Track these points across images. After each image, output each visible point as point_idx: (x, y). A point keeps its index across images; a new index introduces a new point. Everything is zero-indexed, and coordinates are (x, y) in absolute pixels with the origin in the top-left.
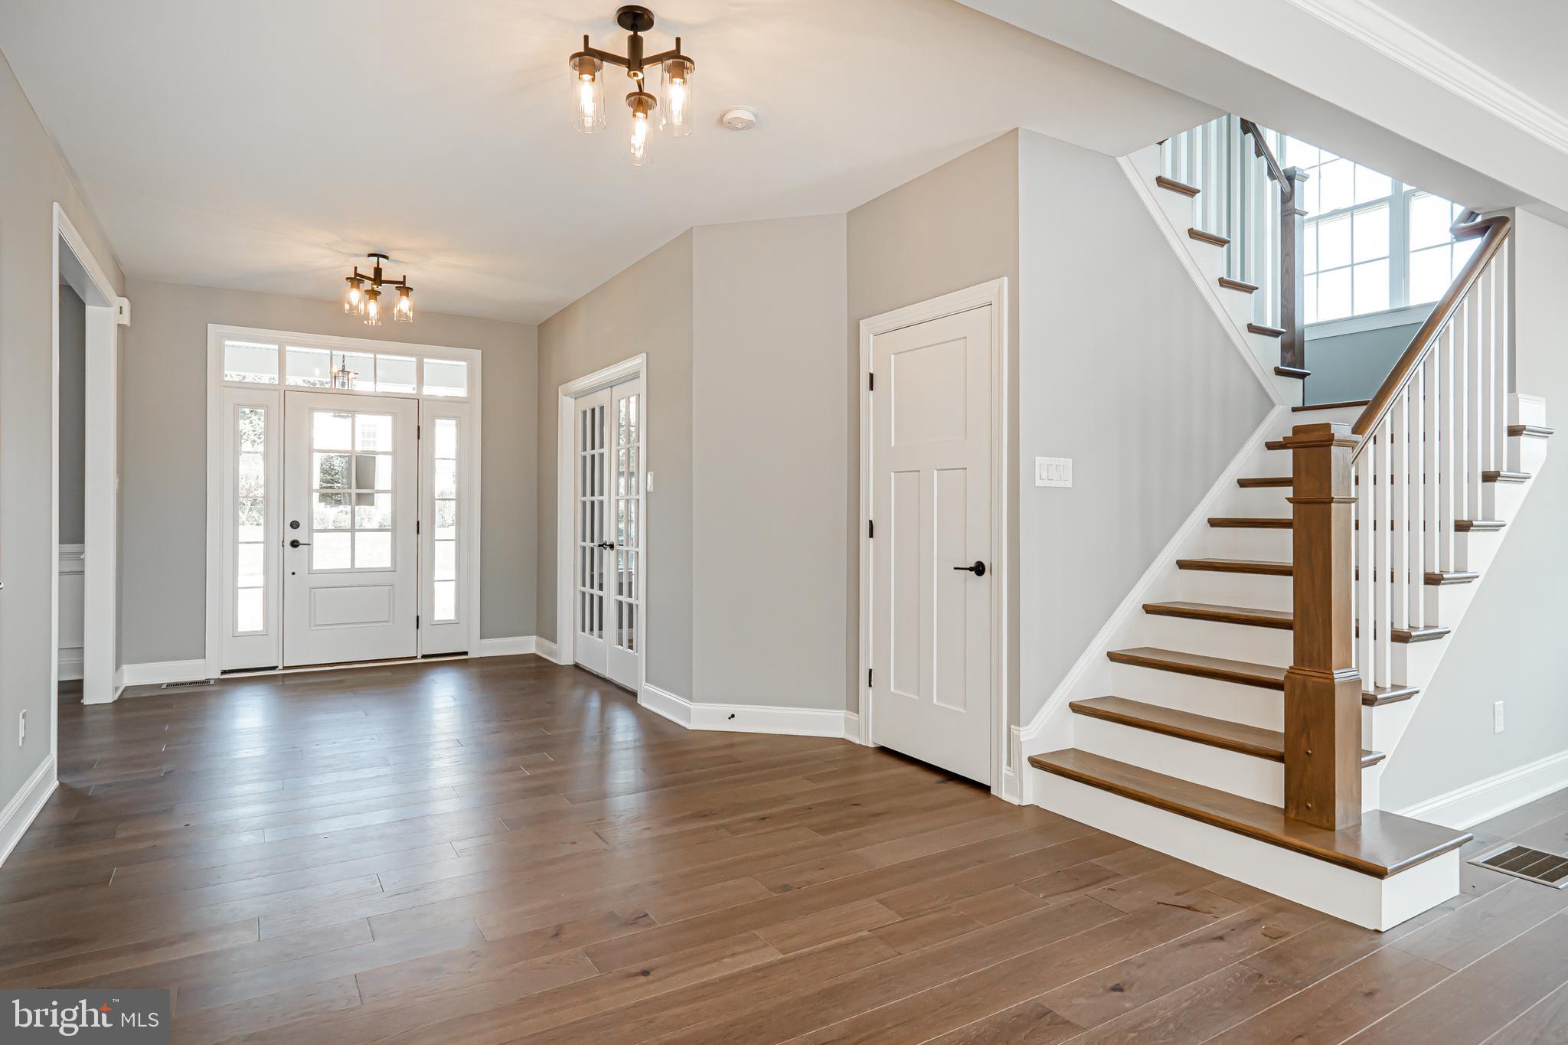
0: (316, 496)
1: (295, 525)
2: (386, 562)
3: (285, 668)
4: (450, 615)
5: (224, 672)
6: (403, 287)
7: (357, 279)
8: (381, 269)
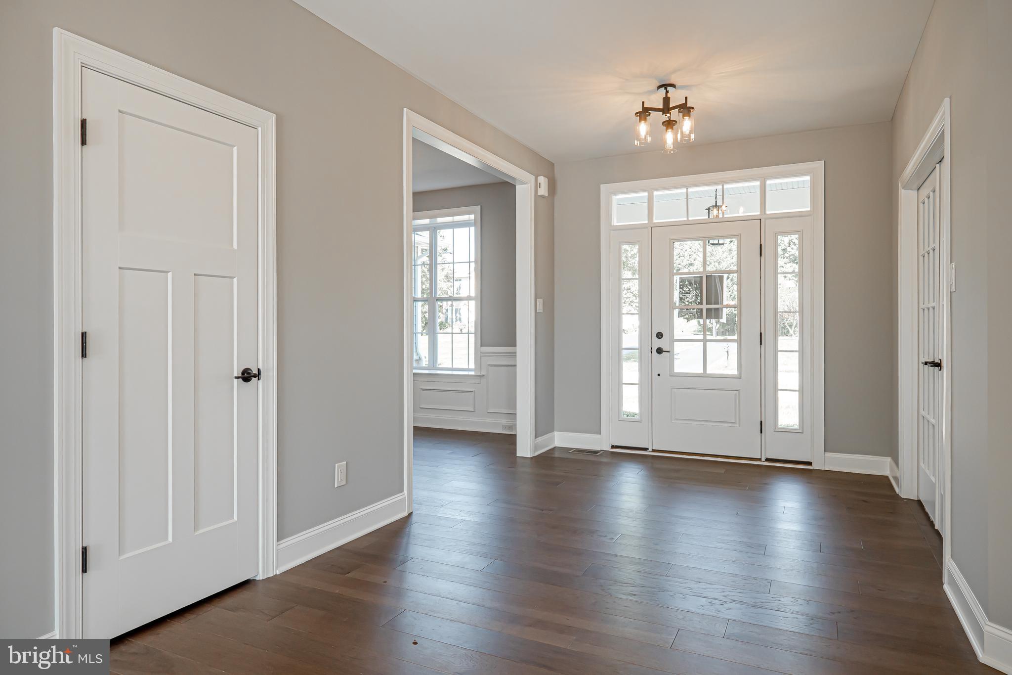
0: (676, 312)
2: (733, 370)
3: (654, 451)
5: (613, 447)
7: (644, 113)
8: (669, 98)
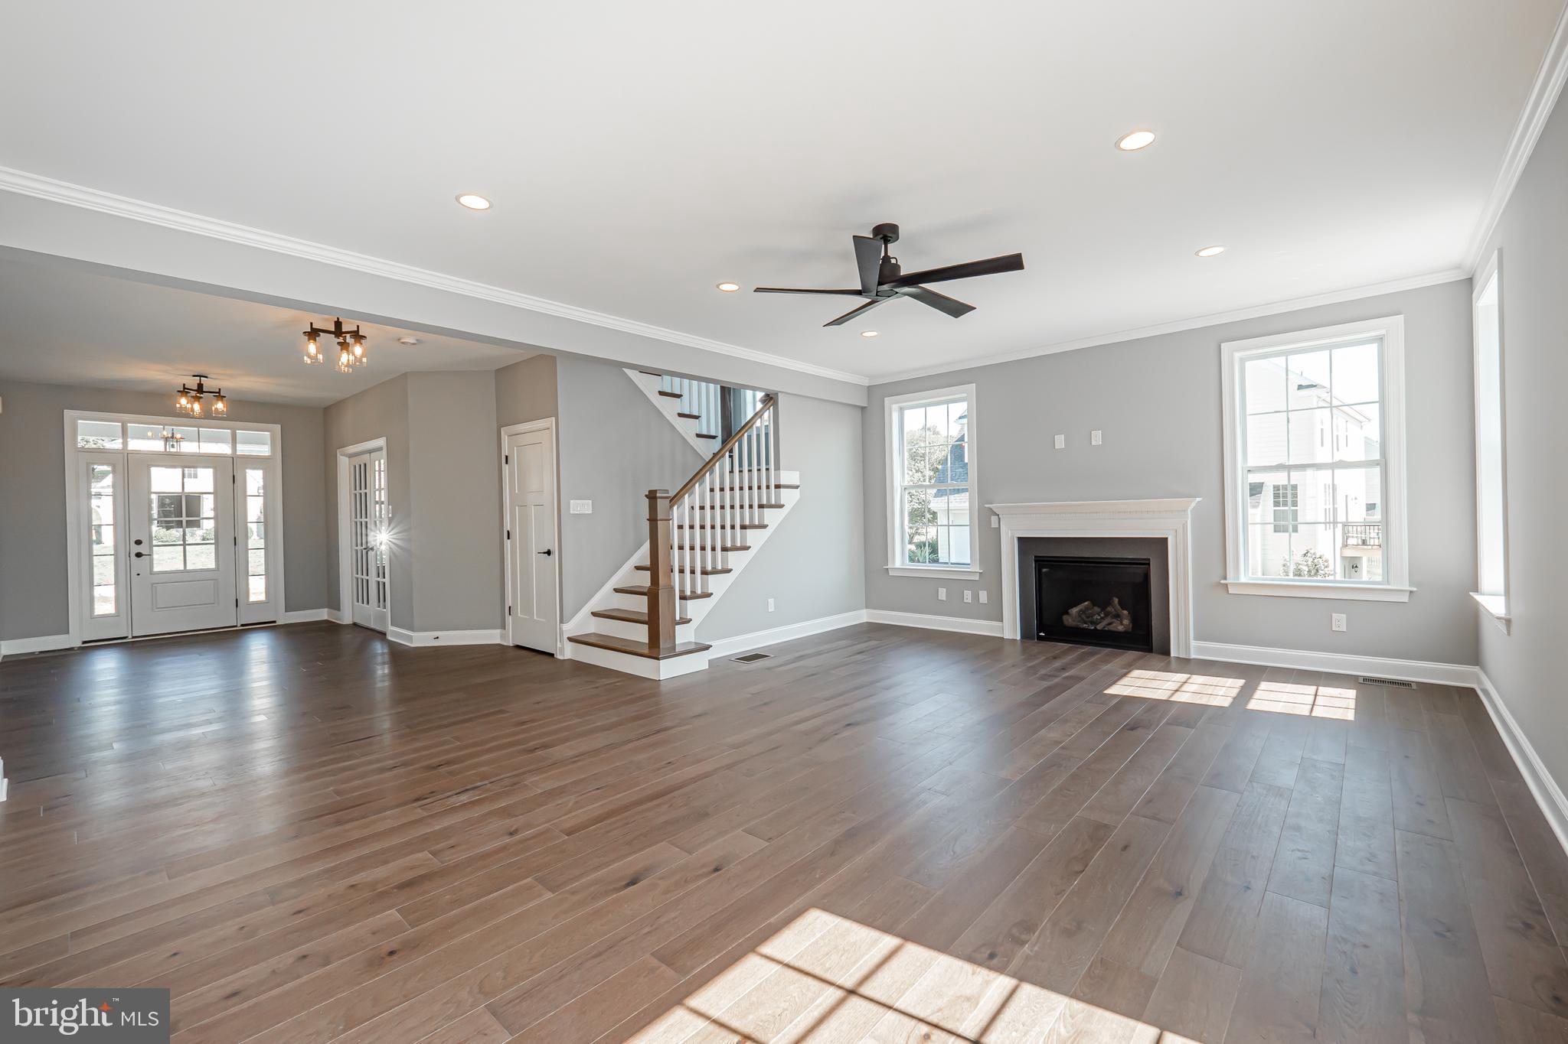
0: (155, 523)
1: (139, 542)
2: (211, 565)
3: (133, 637)
4: (262, 597)
5: (85, 642)
6: (219, 395)
7: (185, 391)
8: (202, 384)
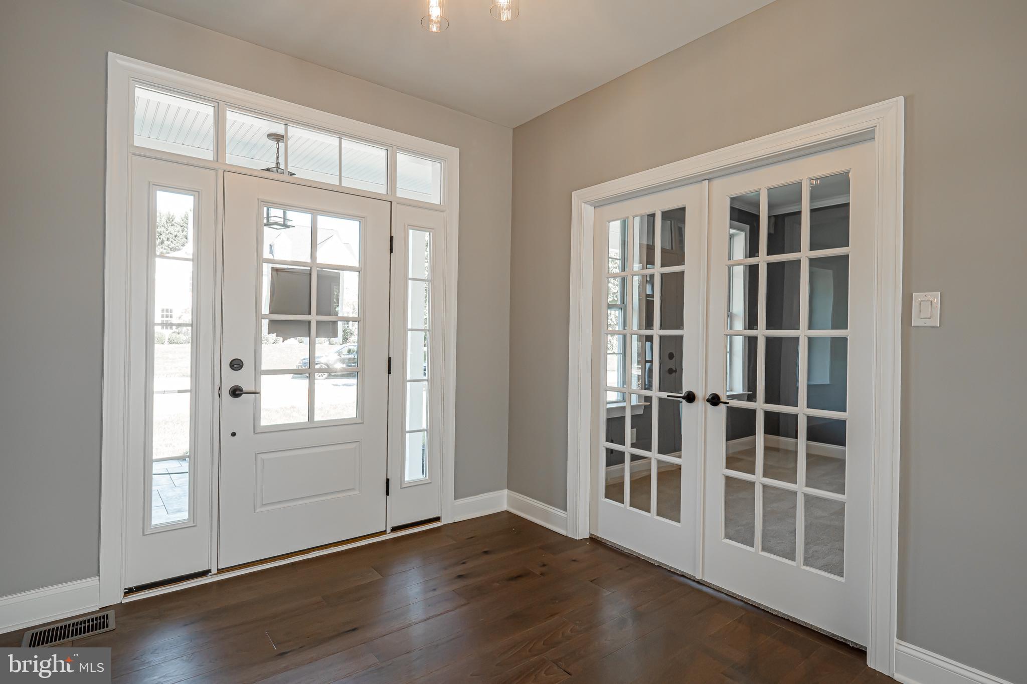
0: (265, 323)
1: (236, 365)
2: (351, 413)
3: (220, 571)
4: (419, 476)
5: (129, 591)
